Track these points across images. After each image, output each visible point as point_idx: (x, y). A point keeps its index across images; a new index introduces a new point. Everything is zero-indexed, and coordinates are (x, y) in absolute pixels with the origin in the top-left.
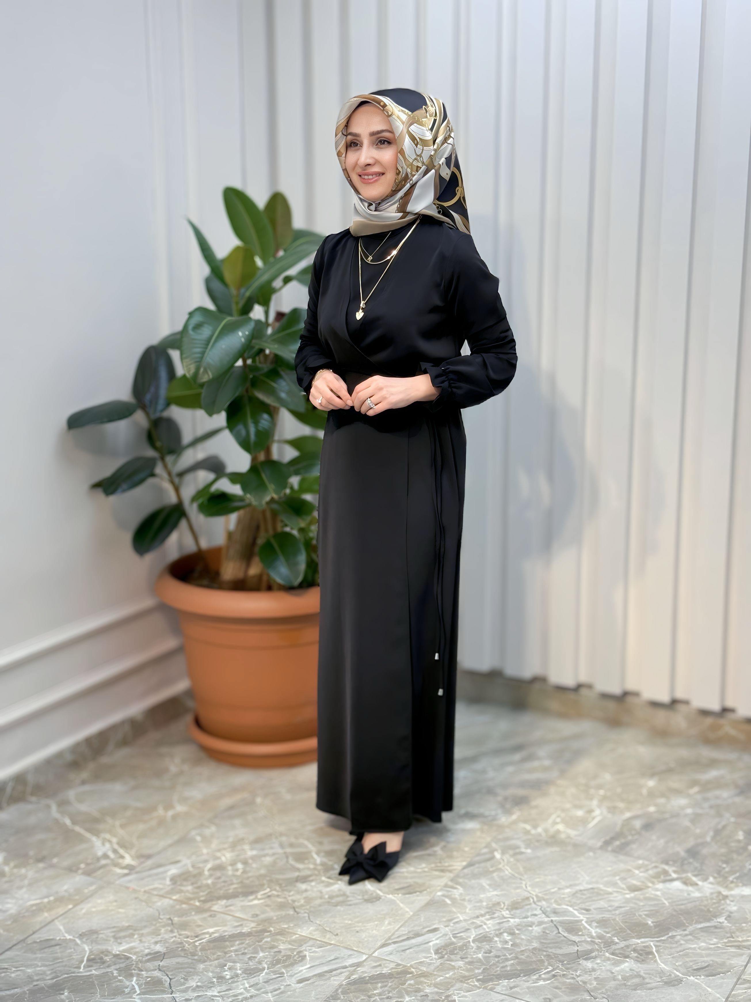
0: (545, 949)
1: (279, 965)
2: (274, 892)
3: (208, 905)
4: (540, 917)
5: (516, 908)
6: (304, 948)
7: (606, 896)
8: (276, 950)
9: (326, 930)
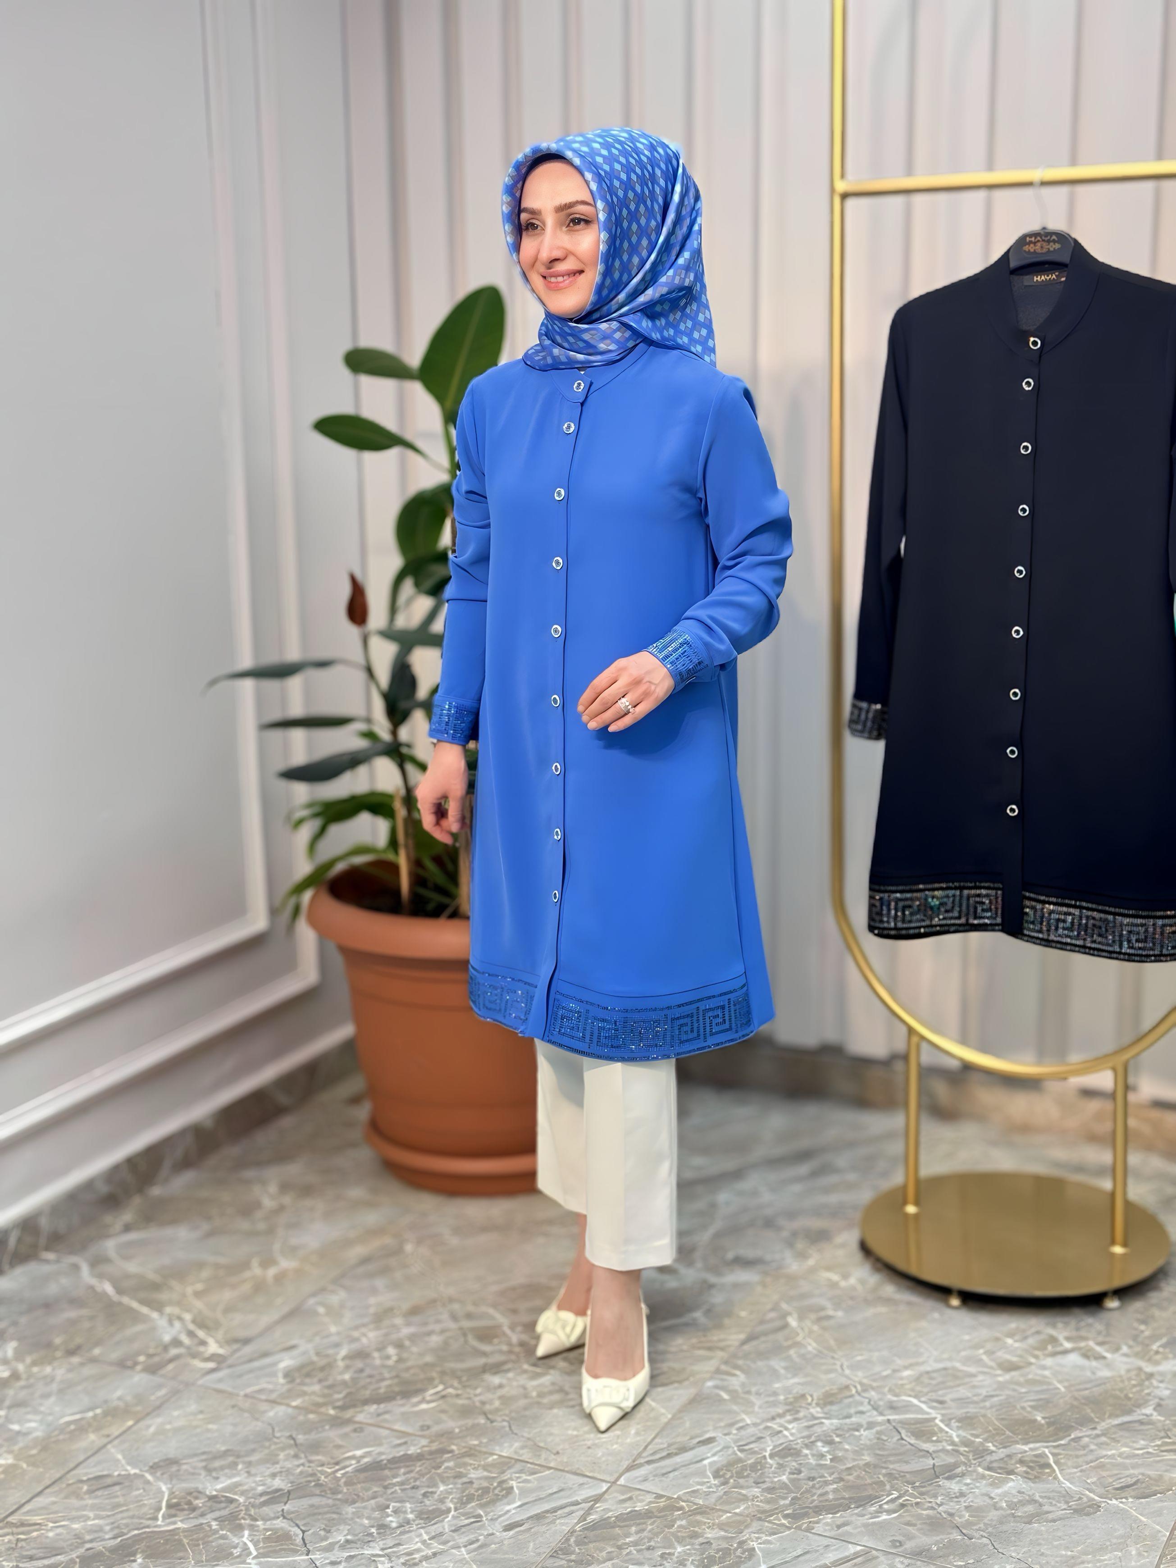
0: (883, 1465)
1: (473, 1504)
2: (450, 1390)
3: (348, 1414)
4: (870, 1416)
5: (832, 1403)
6: (509, 1476)
7: (967, 1380)
8: (465, 1480)
9: (539, 1446)
